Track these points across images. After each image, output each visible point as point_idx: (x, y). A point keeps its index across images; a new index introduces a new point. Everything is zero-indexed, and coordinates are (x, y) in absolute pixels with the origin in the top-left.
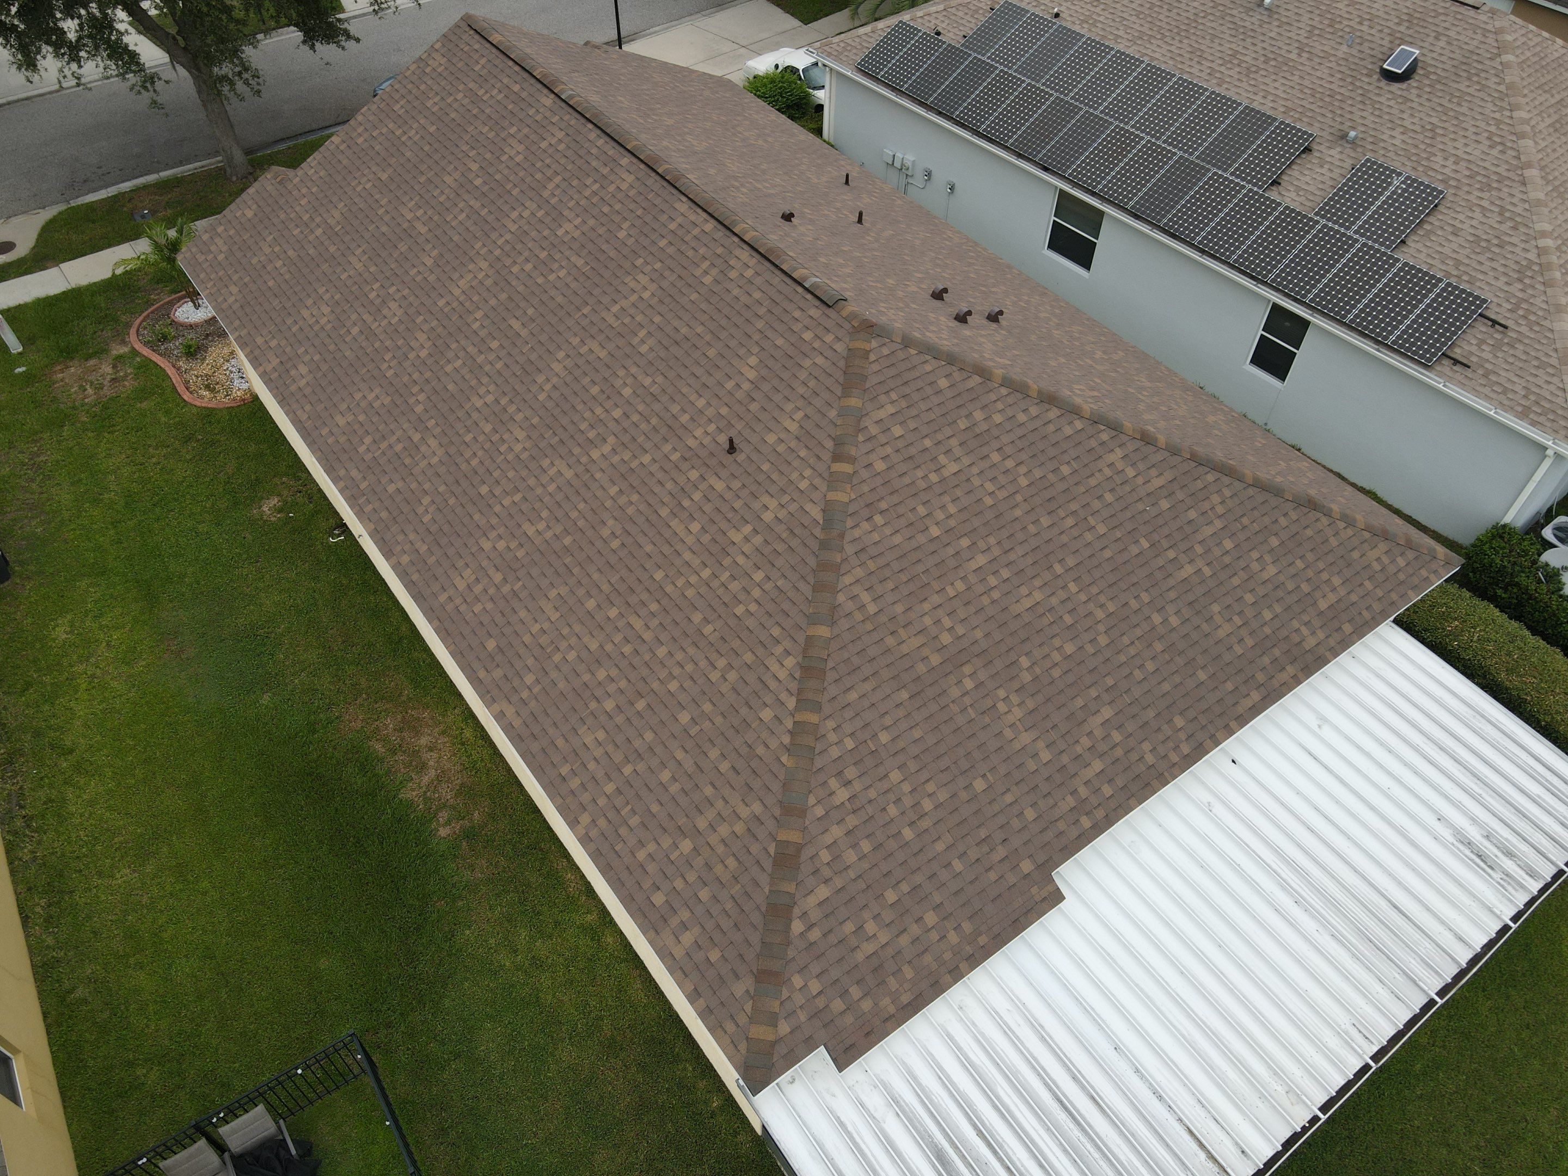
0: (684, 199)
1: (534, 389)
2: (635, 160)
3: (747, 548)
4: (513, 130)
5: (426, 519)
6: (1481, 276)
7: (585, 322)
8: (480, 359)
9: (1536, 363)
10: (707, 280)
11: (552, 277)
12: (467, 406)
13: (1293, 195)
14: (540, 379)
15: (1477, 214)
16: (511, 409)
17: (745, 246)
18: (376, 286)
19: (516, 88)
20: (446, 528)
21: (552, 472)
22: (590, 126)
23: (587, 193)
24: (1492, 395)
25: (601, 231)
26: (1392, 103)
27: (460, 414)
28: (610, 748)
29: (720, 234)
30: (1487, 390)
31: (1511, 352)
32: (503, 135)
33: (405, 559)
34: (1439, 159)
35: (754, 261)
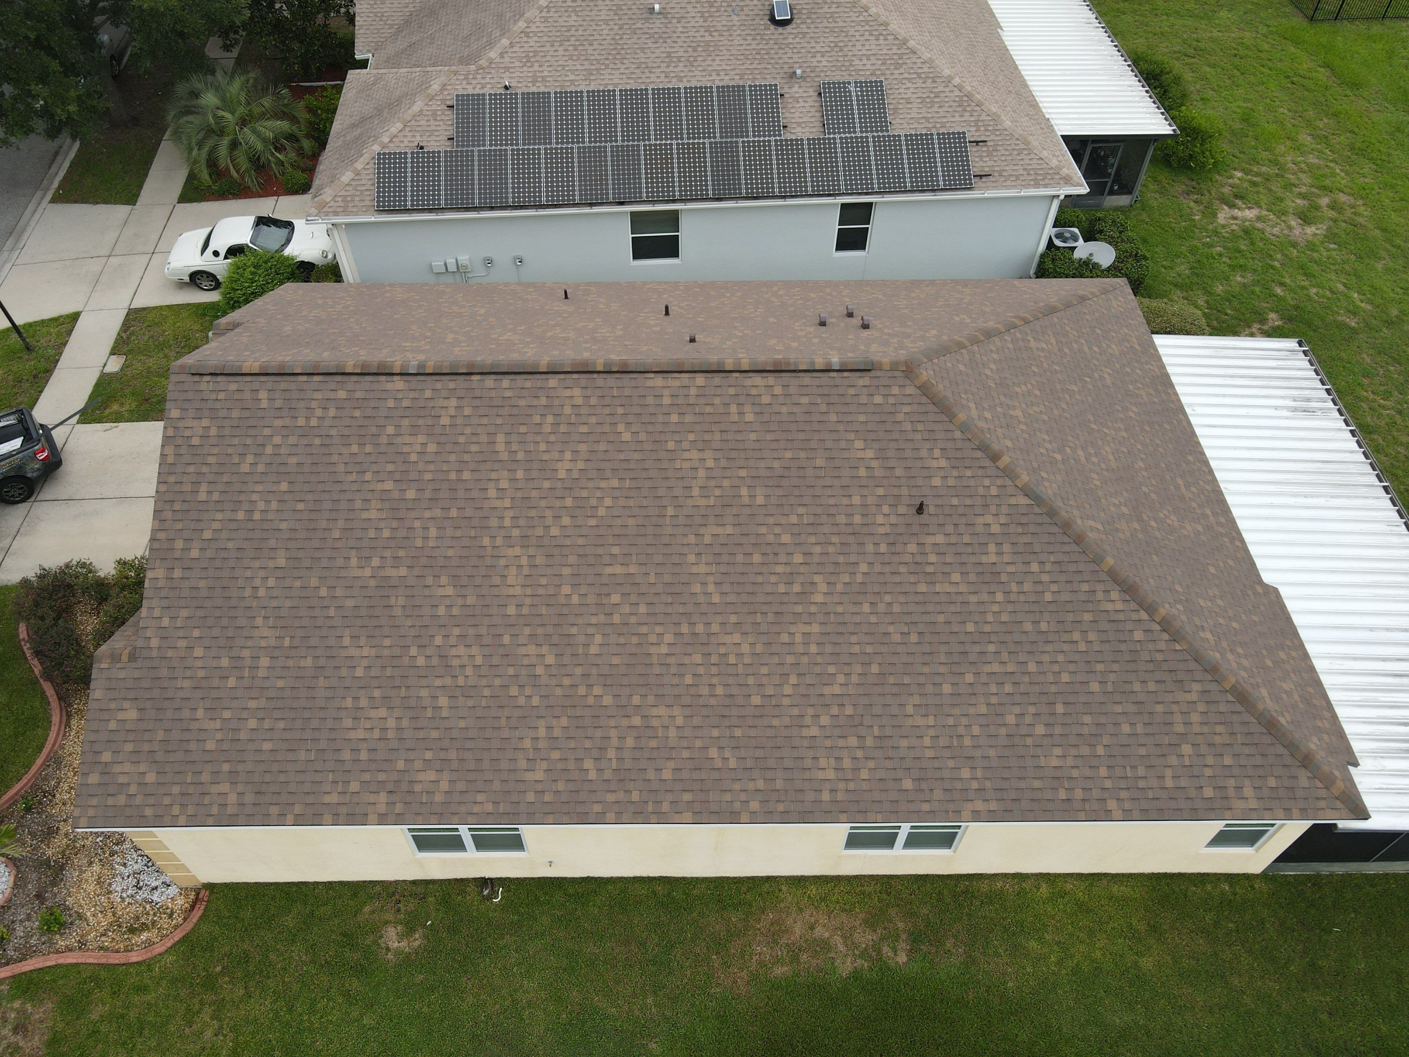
0: (651, 375)
1: (701, 599)
2: (562, 376)
3: (1006, 558)
4: (390, 430)
5: (732, 763)
6: (945, 120)
7: (682, 520)
8: (616, 619)
9: (1015, 153)
10: (749, 417)
11: (601, 512)
12: (655, 660)
13: (799, 129)
14: (697, 588)
15: (909, 85)
16: (700, 628)
17: (750, 375)
18: (413, 651)
19: (342, 394)
20: (759, 753)
21: (798, 638)
22: (475, 378)
23: (547, 429)
24: (1013, 184)
25: (602, 447)
26: (797, 40)
27: (657, 670)
28: (1073, 751)
29: (717, 379)
30: (1009, 183)
31: (999, 154)
32: (384, 440)
33: (754, 805)
34: (857, 62)
35: (771, 379)
